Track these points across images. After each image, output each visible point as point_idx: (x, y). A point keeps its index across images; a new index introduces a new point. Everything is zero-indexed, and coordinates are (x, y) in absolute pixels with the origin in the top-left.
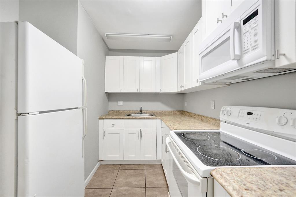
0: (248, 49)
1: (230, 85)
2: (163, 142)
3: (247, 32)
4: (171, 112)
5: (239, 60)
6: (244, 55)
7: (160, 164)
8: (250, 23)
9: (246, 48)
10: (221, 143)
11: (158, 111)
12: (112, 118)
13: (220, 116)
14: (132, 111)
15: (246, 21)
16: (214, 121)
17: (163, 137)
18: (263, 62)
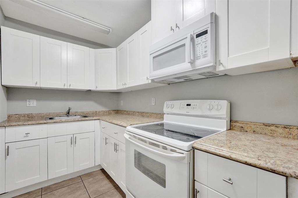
0: (199, 56)
1: (169, 84)
2: (106, 143)
3: (199, 44)
4: (106, 111)
5: (192, 63)
6: (197, 60)
7: (99, 170)
8: (201, 38)
9: (198, 56)
10: (165, 131)
11: (91, 111)
12: (24, 124)
13: (164, 110)
14: (54, 113)
15: (198, 36)
16: (155, 115)
17: (106, 138)
18: (208, 67)
